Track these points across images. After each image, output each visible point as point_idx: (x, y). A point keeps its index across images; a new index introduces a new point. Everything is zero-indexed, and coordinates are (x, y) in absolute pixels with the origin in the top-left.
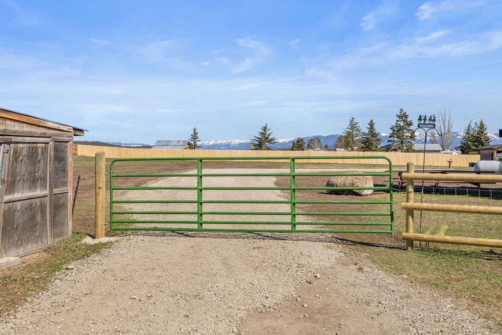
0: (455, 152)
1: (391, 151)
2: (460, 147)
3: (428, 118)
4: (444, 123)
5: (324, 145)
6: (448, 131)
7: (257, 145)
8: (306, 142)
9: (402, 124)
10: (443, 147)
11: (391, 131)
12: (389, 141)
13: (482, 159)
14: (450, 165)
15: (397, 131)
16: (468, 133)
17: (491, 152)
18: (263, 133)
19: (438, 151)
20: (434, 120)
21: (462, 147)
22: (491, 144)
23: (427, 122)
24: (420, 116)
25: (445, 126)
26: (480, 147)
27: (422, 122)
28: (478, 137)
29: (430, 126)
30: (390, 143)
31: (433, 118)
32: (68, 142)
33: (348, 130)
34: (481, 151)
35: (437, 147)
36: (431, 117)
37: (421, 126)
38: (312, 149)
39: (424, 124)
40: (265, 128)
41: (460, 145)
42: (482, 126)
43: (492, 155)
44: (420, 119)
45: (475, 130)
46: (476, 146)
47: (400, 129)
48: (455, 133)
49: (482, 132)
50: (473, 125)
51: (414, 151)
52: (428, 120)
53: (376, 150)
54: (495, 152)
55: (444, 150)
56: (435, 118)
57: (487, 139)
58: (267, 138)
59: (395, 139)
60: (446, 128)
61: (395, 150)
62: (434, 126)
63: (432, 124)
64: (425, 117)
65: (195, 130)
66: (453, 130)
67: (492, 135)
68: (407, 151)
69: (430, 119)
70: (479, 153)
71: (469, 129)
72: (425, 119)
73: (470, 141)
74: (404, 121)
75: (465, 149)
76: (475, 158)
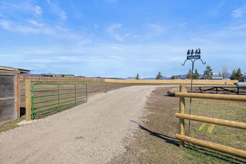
0: (228, 79)
1: (204, 79)
2: (230, 78)
3: (194, 52)
4: (224, 69)
5: (181, 78)
6: (226, 72)
7: (157, 78)
8: (176, 77)
9: (208, 70)
10: (223, 78)
11: (204, 73)
12: (203, 76)
13: (239, 82)
14: (226, 84)
15: (206, 73)
16: (233, 73)
17: (243, 79)
18: (159, 74)
19: (222, 79)
20: (199, 53)
21: (231, 78)
22: (243, 76)
23: (194, 55)
24: (189, 51)
25: (224, 71)
26: (238, 77)
27: (190, 55)
28: (238, 74)
29: (197, 57)
30: (204, 77)
31: (198, 51)
32: (15, 76)
33: (189, 73)
34: (239, 79)
35: (222, 78)
36: (197, 51)
37: (189, 58)
38: (177, 79)
39: (192, 56)
40: (160, 73)
41: (230, 77)
42: (239, 70)
43: (244, 80)
44: (188, 53)
45: (236, 72)
46: (236, 77)
47: (207, 72)
48: (229, 73)
49: (239, 72)
50: (235, 70)
51: (212, 79)
52: (194, 53)
53: (198, 79)
54: (245, 79)
55: (224, 79)
56: (200, 51)
57: (241, 75)
58: (160, 76)
59: (206, 75)
60: (225, 71)
61: (205, 79)
62: (200, 57)
63: (198, 56)
64: (193, 51)
65: (138, 74)
66: (228, 72)
67: (243, 73)
68: (210, 79)
69: (196, 52)
70: (238, 80)
71: (234, 71)
72: (192, 53)
73: (234, 75)
74: (209, 69)
75: (232, 78)
76: (236, 81)
